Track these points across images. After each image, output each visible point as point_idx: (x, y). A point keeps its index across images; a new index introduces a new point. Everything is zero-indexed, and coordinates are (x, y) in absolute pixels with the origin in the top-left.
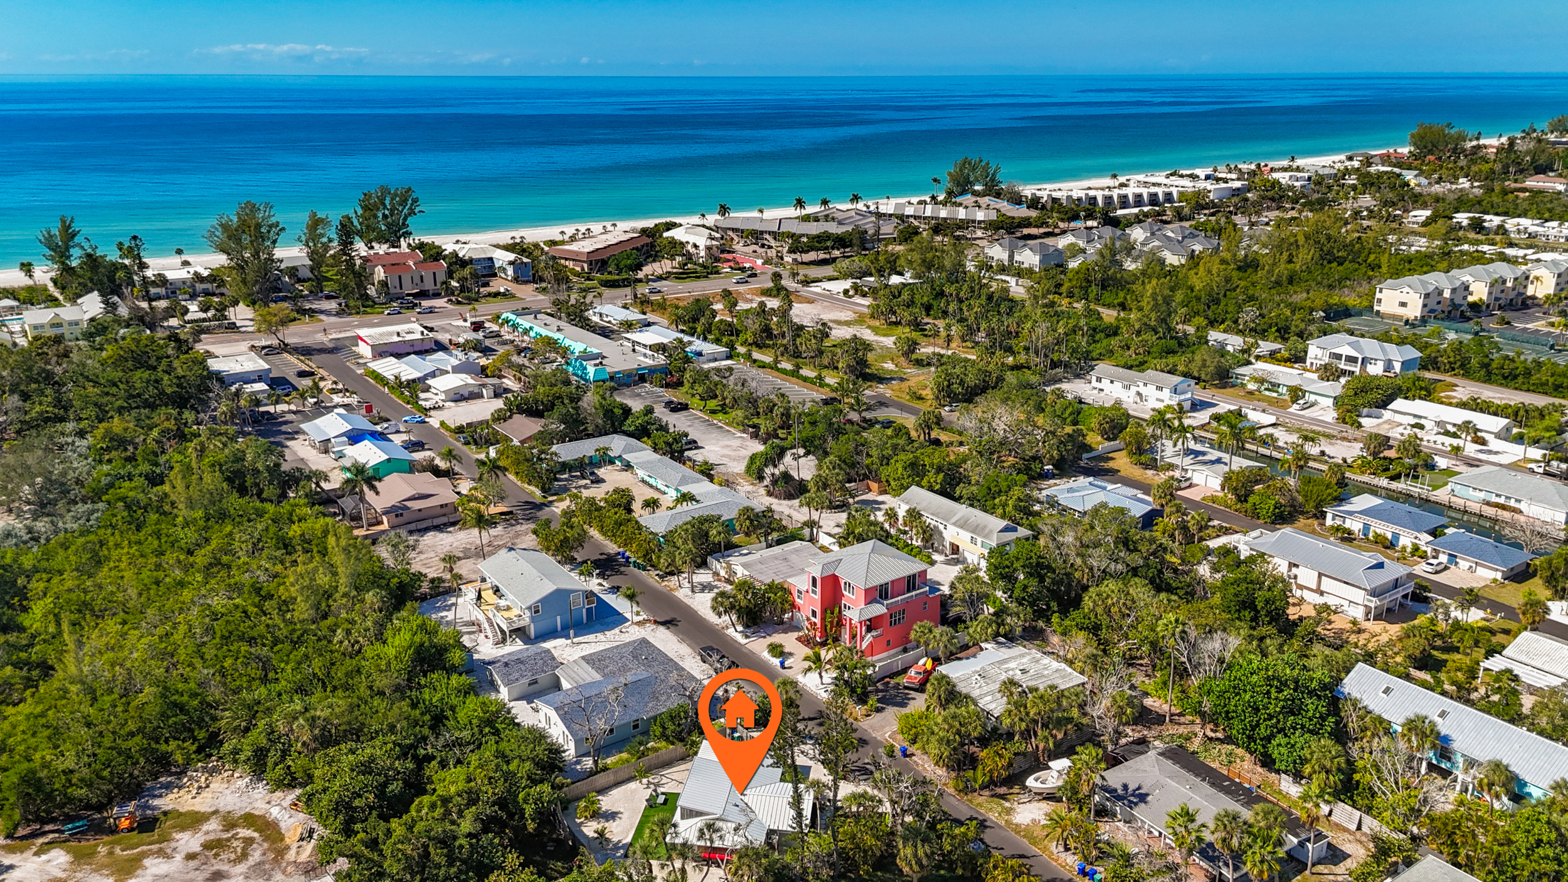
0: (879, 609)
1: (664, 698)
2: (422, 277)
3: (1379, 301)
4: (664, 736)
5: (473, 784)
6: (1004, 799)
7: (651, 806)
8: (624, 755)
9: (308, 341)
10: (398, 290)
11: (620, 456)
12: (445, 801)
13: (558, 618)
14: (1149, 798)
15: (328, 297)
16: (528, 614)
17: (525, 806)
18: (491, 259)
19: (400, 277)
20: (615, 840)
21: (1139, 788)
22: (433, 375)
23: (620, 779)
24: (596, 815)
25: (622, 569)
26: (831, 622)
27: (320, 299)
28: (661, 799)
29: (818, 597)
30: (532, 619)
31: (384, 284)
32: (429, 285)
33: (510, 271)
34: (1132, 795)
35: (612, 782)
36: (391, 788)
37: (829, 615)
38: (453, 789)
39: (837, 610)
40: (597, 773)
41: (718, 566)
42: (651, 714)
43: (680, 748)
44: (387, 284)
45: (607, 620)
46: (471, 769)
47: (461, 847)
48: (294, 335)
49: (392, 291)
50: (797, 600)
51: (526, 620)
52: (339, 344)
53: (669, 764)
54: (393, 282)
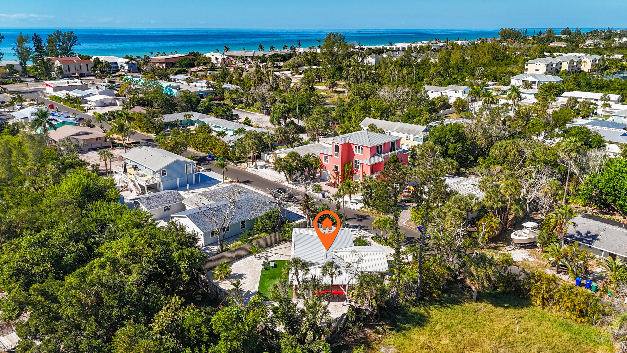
0: (378, 159)
1: (259, 209)
2: (80, 66)
3: (527, 69)
4: (263, 230)
5: (136, 248)
6: (497, 249)
7: (266, 269)
8: (239, 242)
9: (19, 90)
10: (68, 72)
11: (198, 120)
12: (114, 262)
13: (178, 179)
14: (599, 237)
15: (30, 77)
16: (158, 175)
17: (180, 263)
18: (116, 63)
19: (68, 65)
20: (246, 290)
21: (589, 233)
22: (88, 95)
23: (239, 256)
24: (228, 276)
25: (211, 162)
26: (348, 171)
27: (27, 77)
28: (272, 264)
29: (339, 157)
30: (161, 179)
31: (59, 68)
32: (84, 70)
33: (126, 67)
34: (586, 237)
35: (234, 257)
36: (66, 259)
37: (346, 167)
38: (119, 253)
39: (351, 164)
40: (222, 252)
41: (268, 157)
42: (253, 217)
43: (277, 236)
44: (62, 68)
45: (207, 182)
46: (134, 238)
47: (131, 292)
48: (10, 88)
49: (65, 72)
50: (324, 163)
51: (157, 179)
52: (35, 90)
53: (270, 245)
54: (65, 68)
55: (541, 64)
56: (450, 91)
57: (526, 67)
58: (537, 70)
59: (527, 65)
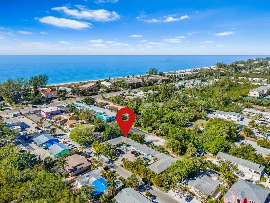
2: (52, 95)
3: (249, 94)
10: (47, 98)
11: (126, 143)
18: (66, 90)
19: (47, 95)
44: (44, 97)
55: (256, 92)
56: (230, 115)
57: (249, 93)
58: (255, 94)
59: (250, 92)
